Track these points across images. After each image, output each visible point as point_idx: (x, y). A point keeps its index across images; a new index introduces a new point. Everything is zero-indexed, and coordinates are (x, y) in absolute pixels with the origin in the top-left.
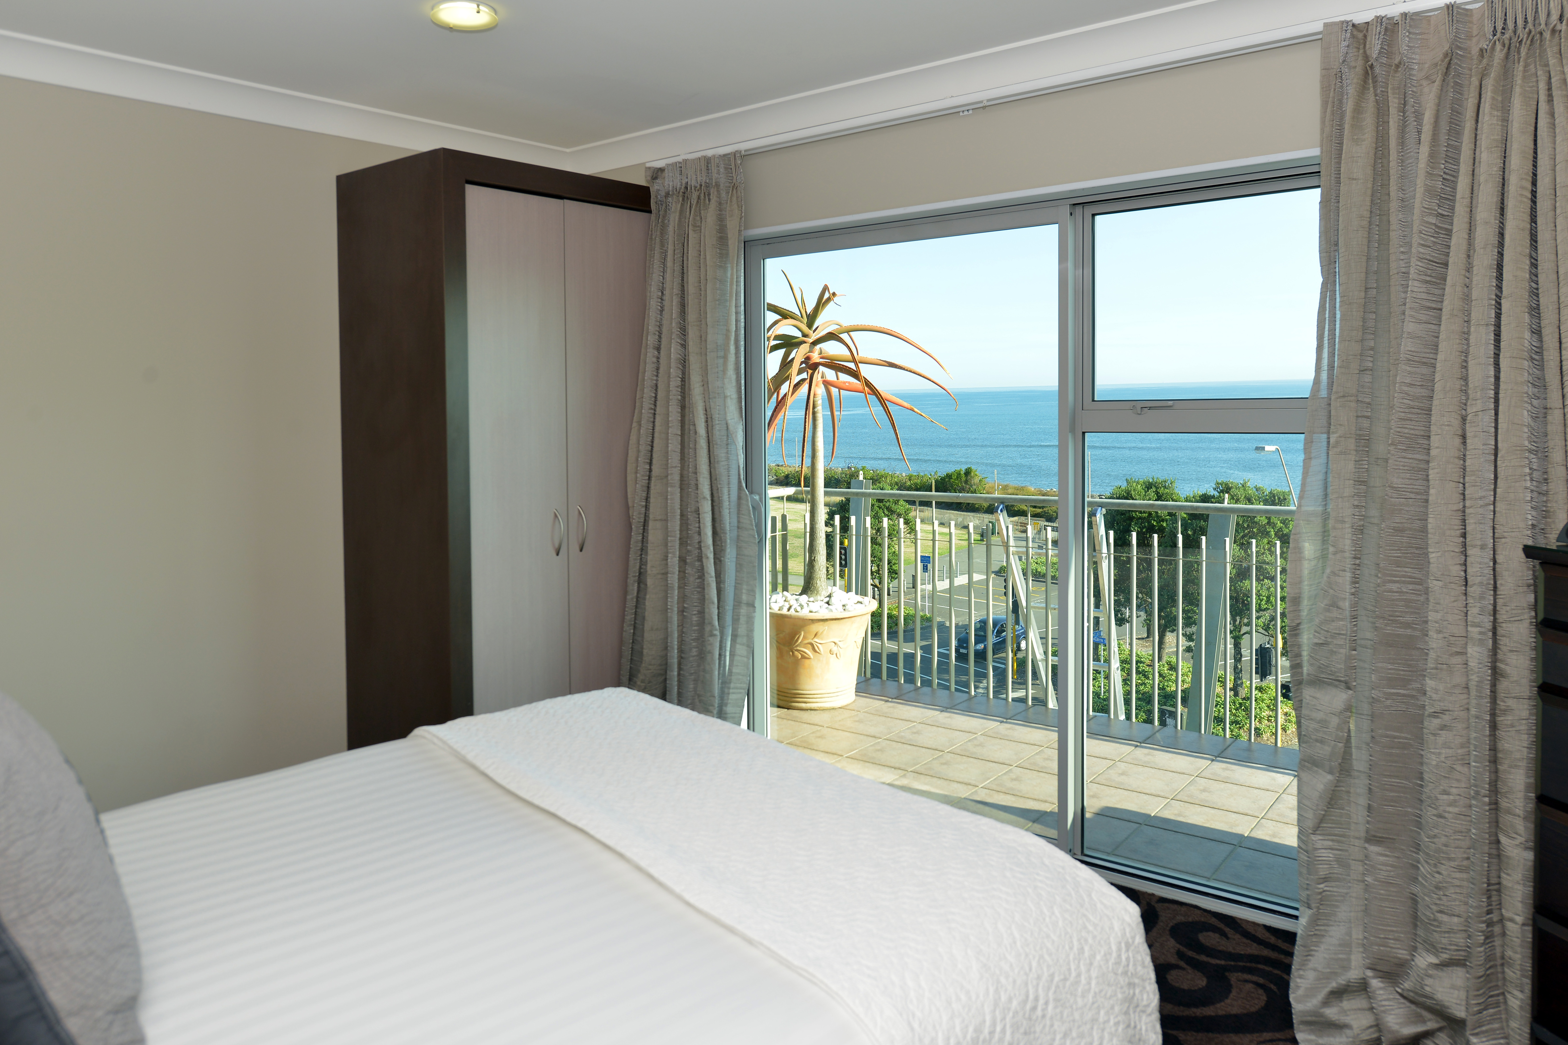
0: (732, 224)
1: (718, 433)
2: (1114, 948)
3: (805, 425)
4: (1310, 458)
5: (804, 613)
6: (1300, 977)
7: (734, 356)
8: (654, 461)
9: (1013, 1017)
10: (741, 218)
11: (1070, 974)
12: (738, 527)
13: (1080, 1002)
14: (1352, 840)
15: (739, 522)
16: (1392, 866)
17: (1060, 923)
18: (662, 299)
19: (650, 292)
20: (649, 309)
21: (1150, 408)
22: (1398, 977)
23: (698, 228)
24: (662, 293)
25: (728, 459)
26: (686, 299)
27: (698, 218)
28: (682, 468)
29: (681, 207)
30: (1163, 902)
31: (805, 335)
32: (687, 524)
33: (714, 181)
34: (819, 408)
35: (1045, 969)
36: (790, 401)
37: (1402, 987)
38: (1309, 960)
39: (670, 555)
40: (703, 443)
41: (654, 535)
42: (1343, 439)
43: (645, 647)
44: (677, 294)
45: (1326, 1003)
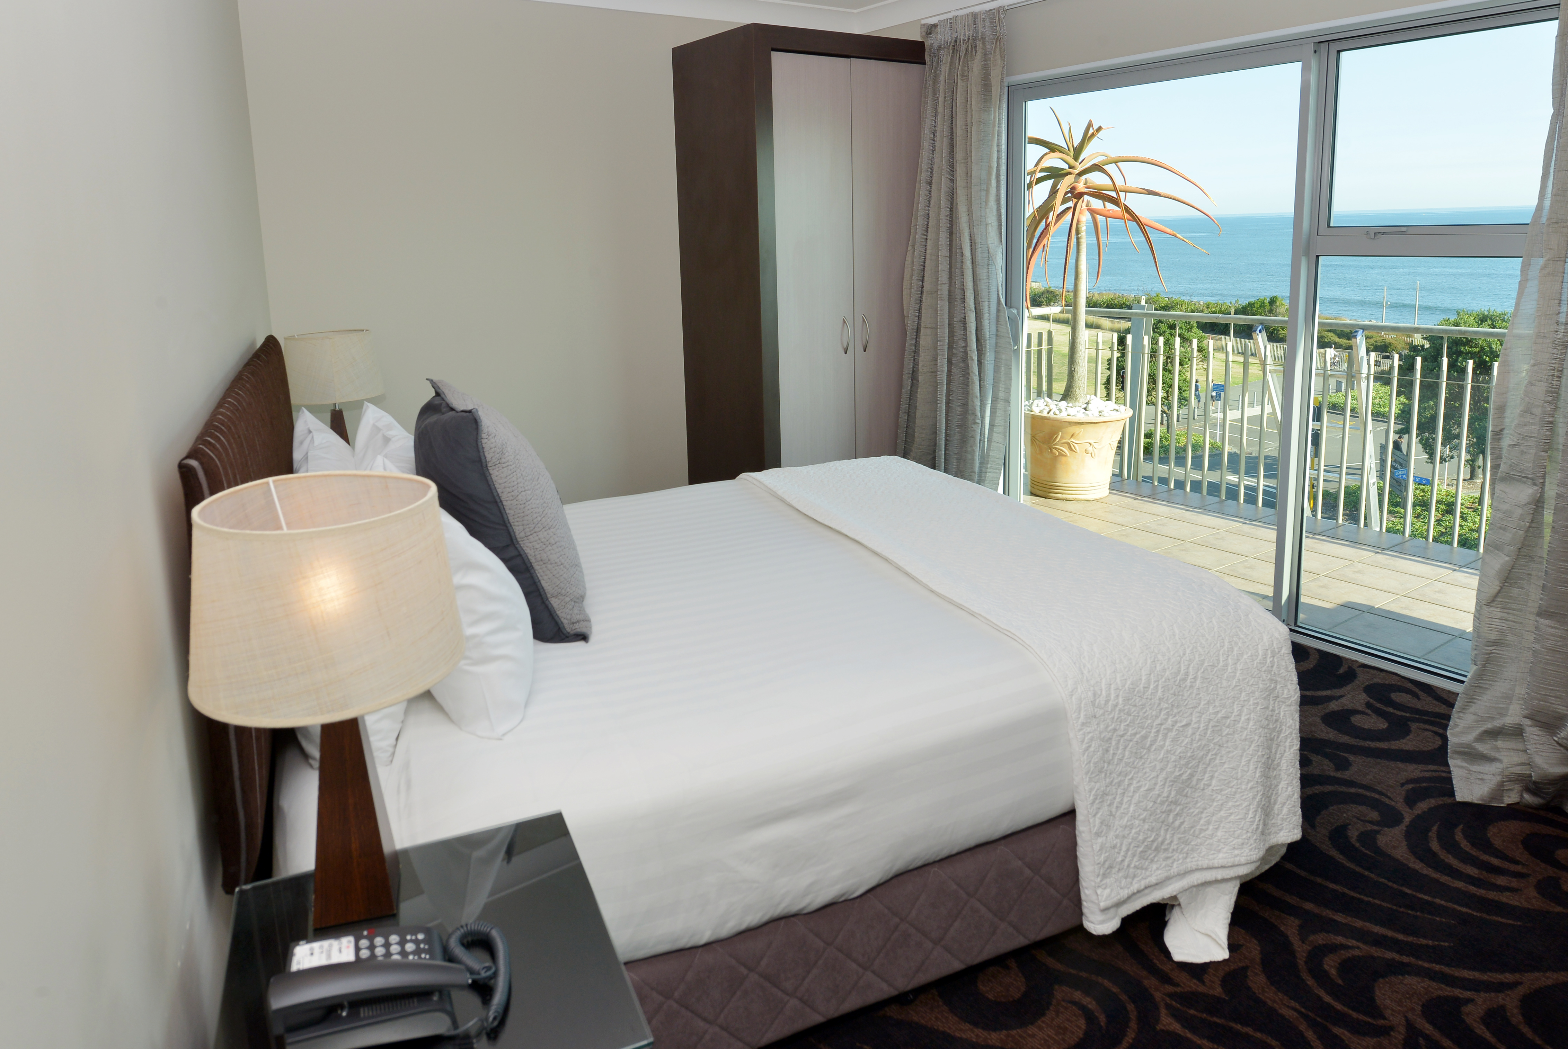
0: (995, 73)
1: (980, 255)
2: (1260, 652)
3: (1067, 250)
4: (1527, 280)
5: (1063, 416)
6: (1459, 718)
7: (997, 190)
8: (926, 279)
9: (1165, 681)
10: (1003, 67)
11: (1218, 664)
12: (997, 336)
13: (1225, 683)
14: (1528, 614)
15: (997, 331)
16: (1561, 637)
17: (1216, 629)
18: (934, 140)
19: (924, 134)
20: (923, 149)
21: (1384, 234)
22: (1557, 728)
23: (965, 77)
24: (934, 134)
25: (988, 277)
26: (954, 139)
27: (966, 68)
28: (950, 285)
29: (951, 59)
30: (1364, 668)
31: (1071, 167)
32: (953, 332)
33: (980, 35)
34: (1083, 234)
35: (1197, 657)
36: (1052, 229)
37: (1559, 736)
38: (1471, 706)
39: (939, 357)
40: (968, 263)
41: (925, 340)
42: (1551, 262)
43: (916, 431)
44: (948, 136)
45: (1480, 738)
